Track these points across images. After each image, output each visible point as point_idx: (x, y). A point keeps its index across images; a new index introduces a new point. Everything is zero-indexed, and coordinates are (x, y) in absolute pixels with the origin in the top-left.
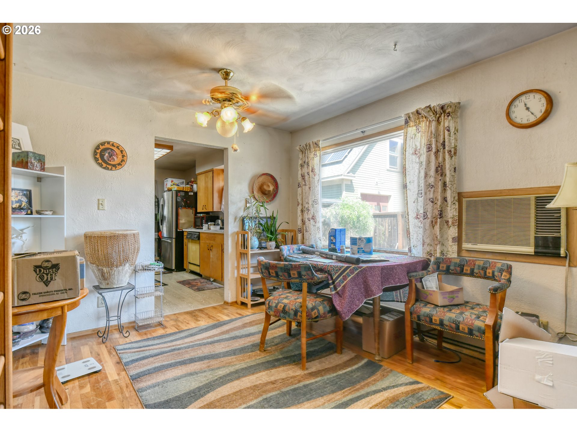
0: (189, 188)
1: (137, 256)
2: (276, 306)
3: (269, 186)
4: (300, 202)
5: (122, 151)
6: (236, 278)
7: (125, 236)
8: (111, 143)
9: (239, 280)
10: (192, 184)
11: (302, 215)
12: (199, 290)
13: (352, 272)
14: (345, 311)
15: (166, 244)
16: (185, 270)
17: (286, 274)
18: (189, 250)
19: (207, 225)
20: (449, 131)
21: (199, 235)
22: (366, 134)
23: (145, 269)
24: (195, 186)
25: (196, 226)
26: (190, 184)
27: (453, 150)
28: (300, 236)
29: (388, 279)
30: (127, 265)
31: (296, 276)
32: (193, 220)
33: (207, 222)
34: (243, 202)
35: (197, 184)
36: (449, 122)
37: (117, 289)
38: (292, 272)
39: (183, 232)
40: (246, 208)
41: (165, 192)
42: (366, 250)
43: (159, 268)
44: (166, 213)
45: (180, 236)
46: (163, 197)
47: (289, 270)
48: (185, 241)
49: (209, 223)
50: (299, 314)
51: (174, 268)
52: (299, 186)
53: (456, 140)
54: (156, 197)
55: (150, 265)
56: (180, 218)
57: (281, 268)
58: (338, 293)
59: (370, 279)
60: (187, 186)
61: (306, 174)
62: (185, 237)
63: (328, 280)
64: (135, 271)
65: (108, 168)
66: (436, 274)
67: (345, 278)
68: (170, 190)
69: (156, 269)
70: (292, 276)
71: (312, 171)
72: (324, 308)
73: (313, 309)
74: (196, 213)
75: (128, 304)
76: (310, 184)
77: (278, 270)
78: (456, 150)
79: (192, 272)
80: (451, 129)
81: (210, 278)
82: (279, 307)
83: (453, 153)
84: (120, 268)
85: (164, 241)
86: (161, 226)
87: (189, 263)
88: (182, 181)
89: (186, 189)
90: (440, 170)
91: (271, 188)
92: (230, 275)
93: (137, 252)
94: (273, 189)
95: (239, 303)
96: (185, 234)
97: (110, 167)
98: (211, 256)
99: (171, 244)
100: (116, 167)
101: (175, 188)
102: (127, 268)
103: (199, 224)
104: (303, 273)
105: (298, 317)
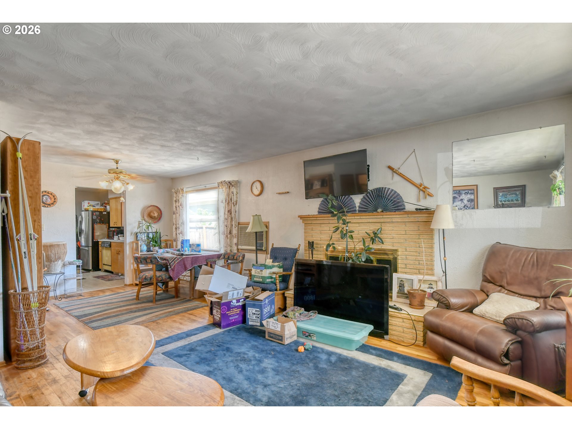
0: (103, 209)
1: (65, 256)
2: (142, 277)
3: (154, 213)
4: (175, 223)
5: (54, 196)
6: (133, 270)
7: (58, 245)
8: (47, 192)
9: (134, 271)
10: (106, 205)
11: (176, 231)
12: (109, 280)
13: (178, 259)
14: (175, 277)
15: (84, 251)
16: (100, 270)
17: (145, 261)
18: (103, 255)
19: (117, 237)
20: (233, 193)
21: (111, 243)
22: (207, 188)
23: (71, 263)
24: (108, 207)
25: (109, 237)
26: (104, 205)
27: (235, 203)
28: (174, 243)
29: (196, 262)
30: (60, 261)
31: (150, 262)
32: (106, 233)
33: (117, 234)
34: (137, 224)
35: (109, 205)
36: (233, 189)
37: (54, 274)
38: (147, 260)
39: (98, 242)
40: (139, 227)
41: (82, 211)
42: (196, 250)
43: (79, 263)
44: (83, 227)
45: (96, 246)
46: (81, 215)
47: (146, 259)
48: (100, 248)
49: (119, 235)
50: (152, 279)
51: (91, 268)
52: (174, 213)
53: (237, 197)
54: (76, 216)
55: (74, 261)
56: (95, 231)
57: (143, 259)
58: (172, 269)
59: (186, 262)
60: (101, 207)
61: (178, 207)
62: (100, 246)
63: (167, 264)
64: (64, 265)
65: (45, 206)
66: (223, 260)
67: (175, 262)
68: (87, 210)
69: (77, 264)
70: (148, 262)
71: (181, 205)
72: (165, 276)
73: (159, 277)
74: (109, 227)
75: (60, 284)
76: (179, 213)
77: (141, 259)
78: (236, 202)
79: (106, 271)
80: (234, 192)
81: (118, 273)
82: (143, 277)
83: (235, 204)
84: (56, 263)
85: (83, 249)
86: (79, 238)
87: (104, 264)
88: (97, 202)
89: (100, 210)
90: (230, 212)
91: (156, 215)
92: (128, 268)
93: (66, 254)
94: (157, 215)
95: (134, 284)
96: (100, 243)
97: (46, 206)
98: (119, 258)
99: (88, 251)
100: (50, 206)
101: (91, 209)
102: (60, 263)
103: (111, 235)
104: (153, 260)
105: (152, 281)
